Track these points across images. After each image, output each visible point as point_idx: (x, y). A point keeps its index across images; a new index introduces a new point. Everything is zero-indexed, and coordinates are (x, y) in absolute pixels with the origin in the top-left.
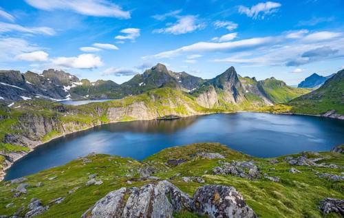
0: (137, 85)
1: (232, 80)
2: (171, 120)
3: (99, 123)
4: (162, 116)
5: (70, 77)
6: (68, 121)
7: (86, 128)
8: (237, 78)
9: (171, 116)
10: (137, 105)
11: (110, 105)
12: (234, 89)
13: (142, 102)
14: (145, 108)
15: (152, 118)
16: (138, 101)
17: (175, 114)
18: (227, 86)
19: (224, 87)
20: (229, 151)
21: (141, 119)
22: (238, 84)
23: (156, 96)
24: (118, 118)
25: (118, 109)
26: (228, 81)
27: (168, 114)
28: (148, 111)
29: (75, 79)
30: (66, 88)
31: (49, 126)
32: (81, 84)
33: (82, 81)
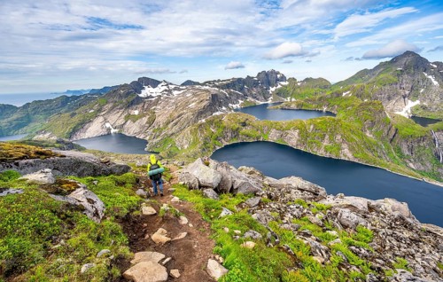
3: (261, 139)
5: (279, 76)
10: (292, 131)
11: (274, 126)
13: (298, 131)
14: (297, 136)
16: (295, 129)
23: (314, 127)
24: (275, 138)
25: (277, 131)
28: (299, 140)
29: (283, 78)
30: (272, 89)
31: (233, 135)
32: (287, 83)
33: (289, 80)
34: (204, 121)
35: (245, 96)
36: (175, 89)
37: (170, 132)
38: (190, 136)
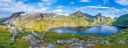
0: (71, 17)
1: (100, 17)
2: (82, 27)
3: (61, 26)
4: (79, 26)
6: (55, 24)
7: (58, 27)
8: (101, 17)
9: (82, 26)
10: (72, 22)
11: (64, 21)
12: (100, 19)
13: (73, 22)
14: (74, 23)
15: (76, 26)
16: (72, 21)
17: (83, 26)
18: (99, 18)
19: (98, 18)
20: (98, 36)
21: (73, 26)
22: (101, 18)
23: (77, 20)
24: (66, 25)
25: (66, 23)
26: (99, 17)
27: (81, 25)
28: (75, 24)
29: (56, 15)
30: (54, 17)
31: (51, 25)
33: (58, 15)
34: (39, 19)
35: (48, 17)
36: (29, 14)
37: (25, 23)
38: (33, 24)
